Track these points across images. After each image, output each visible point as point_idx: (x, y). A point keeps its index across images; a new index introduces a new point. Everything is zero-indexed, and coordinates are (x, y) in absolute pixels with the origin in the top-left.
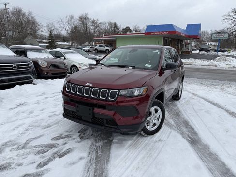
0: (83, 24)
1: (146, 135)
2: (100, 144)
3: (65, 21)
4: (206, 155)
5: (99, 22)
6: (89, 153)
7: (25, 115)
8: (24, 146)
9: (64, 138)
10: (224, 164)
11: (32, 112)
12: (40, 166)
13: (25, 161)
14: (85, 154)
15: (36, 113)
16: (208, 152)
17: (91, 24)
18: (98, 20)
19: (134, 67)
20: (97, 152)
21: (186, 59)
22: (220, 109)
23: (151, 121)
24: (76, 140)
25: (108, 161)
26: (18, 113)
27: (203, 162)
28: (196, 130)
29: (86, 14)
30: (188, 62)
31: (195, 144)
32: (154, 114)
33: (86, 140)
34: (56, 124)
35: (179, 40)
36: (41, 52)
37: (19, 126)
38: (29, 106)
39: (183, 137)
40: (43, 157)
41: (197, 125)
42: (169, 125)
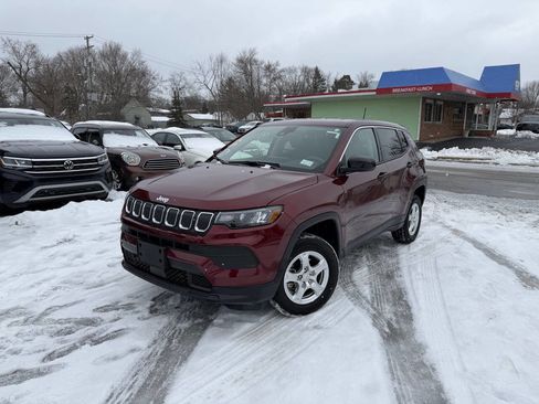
0: (245, 73)
1: (288, 314)
2: (185, 325)
3: (207, 67)
4: (407, 365)
5: (279, 68)
6: (155, 341)
7: (65, 260)
8: (37, 320)
9: (118, 309)
10: (440, 389)
11: (80, 256)
12: (50, 357)
13: (28, 346)
14: (143, 343)
15: (86, 258)
16: (417, 360)
17: (262, 73)
18: (277, 64)
19: (275, 166)
20: (170, 341)
21: (474, 149)
22: (505, 268)
23: (300, 283)
24: (139, 315)
25: (185, 359)
26: (53, 257)
27: (393, 379)
28: (414, 311)
29: (253, 52)
30: (478, 156)
31: (395, 340)
32: (307, 269)
33: (161, 316)
34: (116, 280)
35: (464, 103)
36: (135, 135)
37: (45, 280)
38: (80, 243)
39: (375, 324)
40: (62, 342)
41: (422, 301)
42: (356, 297)
